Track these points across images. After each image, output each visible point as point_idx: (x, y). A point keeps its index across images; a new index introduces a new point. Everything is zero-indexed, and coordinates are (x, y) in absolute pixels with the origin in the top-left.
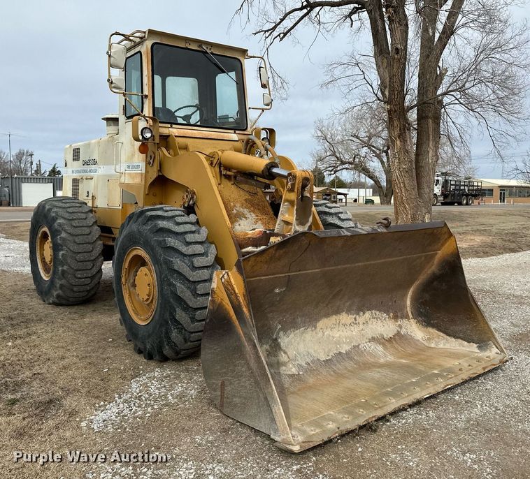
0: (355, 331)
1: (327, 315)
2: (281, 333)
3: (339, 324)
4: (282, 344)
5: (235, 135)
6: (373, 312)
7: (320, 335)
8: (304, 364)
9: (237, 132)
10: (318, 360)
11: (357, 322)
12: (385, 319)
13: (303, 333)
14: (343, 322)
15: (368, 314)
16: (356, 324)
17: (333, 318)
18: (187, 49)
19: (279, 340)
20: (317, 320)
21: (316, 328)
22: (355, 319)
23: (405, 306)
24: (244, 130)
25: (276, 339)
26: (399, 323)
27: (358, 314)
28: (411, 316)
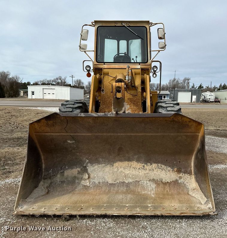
0: (142, 173)
1: (121, 161)
2: (89, 164)
3: (130, 167)
4: (89, 170)
5: (140, 66)
6: (159, 165)
7: (116, 170)
8: (97, 182)
9: (141, 64)
10: (107, 182)
11: (145, 168)
12: (169, 171)
13: (104, 167)
14: (134, 166)
15: (154, 165)
16: (144, 169)
17: (126, 163)
18: (115, 26)
19: (88, 168)
20: (114, 162)
21: (113, 166)
22: (144, 166)
23: (189, 166)
24: (146, 63)
25: (86, 167)
26: (181, 175)
27: (146, 164)
28: (193, 174)
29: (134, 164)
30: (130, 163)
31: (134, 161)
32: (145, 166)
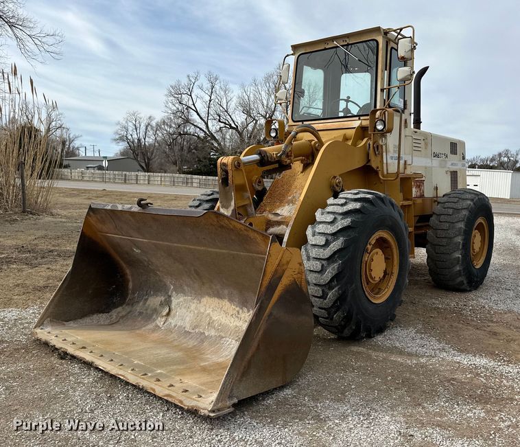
2: (174, 293)
3: (221, 309)
4: (172, 302)
5: (360, 122)
7: (202, 310)
9: (362, 118)
11: (239, 316)
13: (190, 301)
14: (226, 309)
18: (325, 49)
19: (172, 298)
20: (203, 296)
21: (200, 302)
22: (238, 312)
25: (170, 296)
27: (242, 308)
29: (226, 304)
30: (220, 301)
31: (226, 300)
32: (241, 311)
